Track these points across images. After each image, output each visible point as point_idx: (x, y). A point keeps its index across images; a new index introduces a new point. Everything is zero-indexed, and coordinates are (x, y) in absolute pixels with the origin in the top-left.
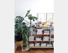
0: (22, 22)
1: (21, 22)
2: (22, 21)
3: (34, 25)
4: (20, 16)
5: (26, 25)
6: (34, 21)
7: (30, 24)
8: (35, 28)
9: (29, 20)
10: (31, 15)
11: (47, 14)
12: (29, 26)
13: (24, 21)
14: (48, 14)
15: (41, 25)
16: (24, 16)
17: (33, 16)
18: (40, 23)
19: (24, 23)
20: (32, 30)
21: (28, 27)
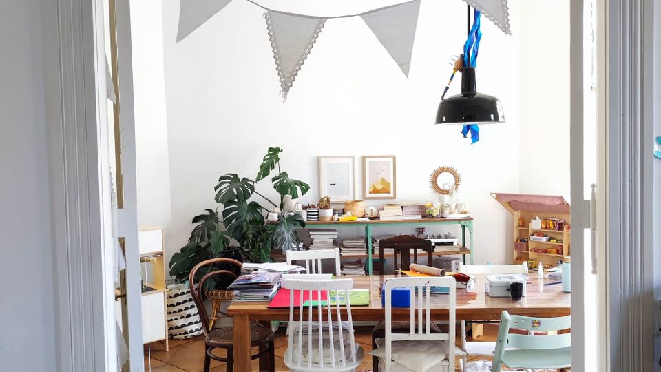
0: (248, 201)
1: (245, 200)
2: (246, 195)
3: (297, 215)
4: (235, 176)
5: (264, 213)
6: (295, 196)
7: (282, 207)
8: (303, 224)
9: (276, 196)
10: (285, 173)
11: (364, 158)
12: (274, 217)
13: (253, 198)
14: (367, 160)
15: (329, 213)
16: (249, 171)
17: (292, 177)
18: (324, 204)
19: (255, 206)
20: (286, 233)
21: (273, 223)
